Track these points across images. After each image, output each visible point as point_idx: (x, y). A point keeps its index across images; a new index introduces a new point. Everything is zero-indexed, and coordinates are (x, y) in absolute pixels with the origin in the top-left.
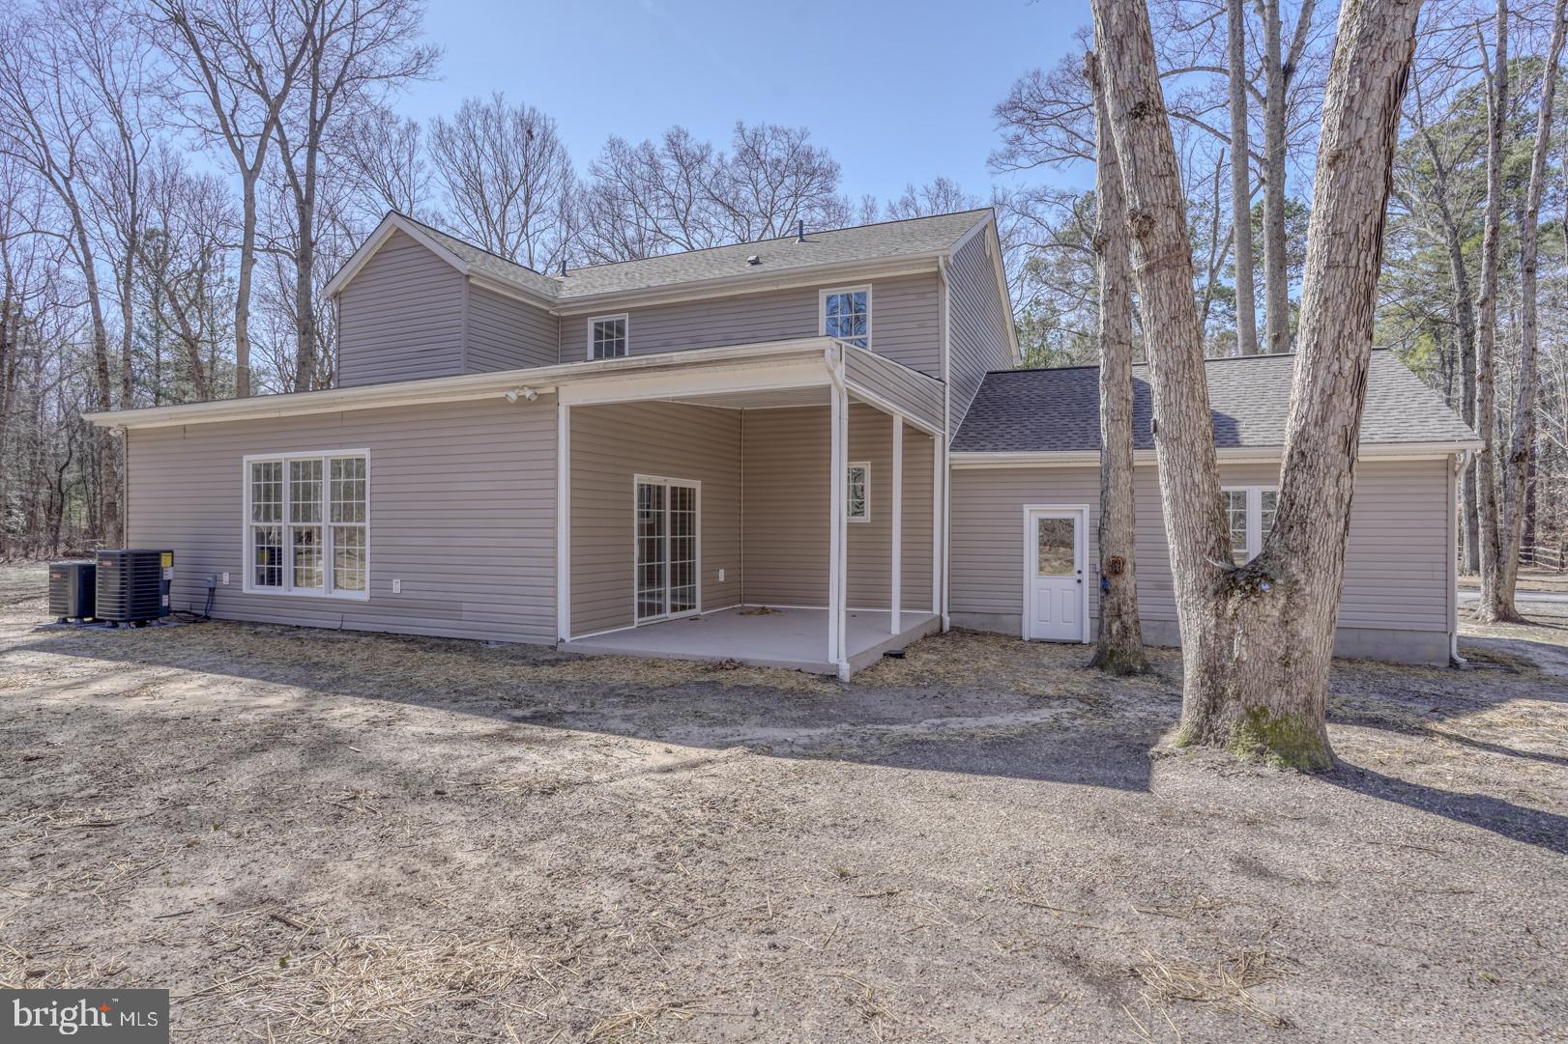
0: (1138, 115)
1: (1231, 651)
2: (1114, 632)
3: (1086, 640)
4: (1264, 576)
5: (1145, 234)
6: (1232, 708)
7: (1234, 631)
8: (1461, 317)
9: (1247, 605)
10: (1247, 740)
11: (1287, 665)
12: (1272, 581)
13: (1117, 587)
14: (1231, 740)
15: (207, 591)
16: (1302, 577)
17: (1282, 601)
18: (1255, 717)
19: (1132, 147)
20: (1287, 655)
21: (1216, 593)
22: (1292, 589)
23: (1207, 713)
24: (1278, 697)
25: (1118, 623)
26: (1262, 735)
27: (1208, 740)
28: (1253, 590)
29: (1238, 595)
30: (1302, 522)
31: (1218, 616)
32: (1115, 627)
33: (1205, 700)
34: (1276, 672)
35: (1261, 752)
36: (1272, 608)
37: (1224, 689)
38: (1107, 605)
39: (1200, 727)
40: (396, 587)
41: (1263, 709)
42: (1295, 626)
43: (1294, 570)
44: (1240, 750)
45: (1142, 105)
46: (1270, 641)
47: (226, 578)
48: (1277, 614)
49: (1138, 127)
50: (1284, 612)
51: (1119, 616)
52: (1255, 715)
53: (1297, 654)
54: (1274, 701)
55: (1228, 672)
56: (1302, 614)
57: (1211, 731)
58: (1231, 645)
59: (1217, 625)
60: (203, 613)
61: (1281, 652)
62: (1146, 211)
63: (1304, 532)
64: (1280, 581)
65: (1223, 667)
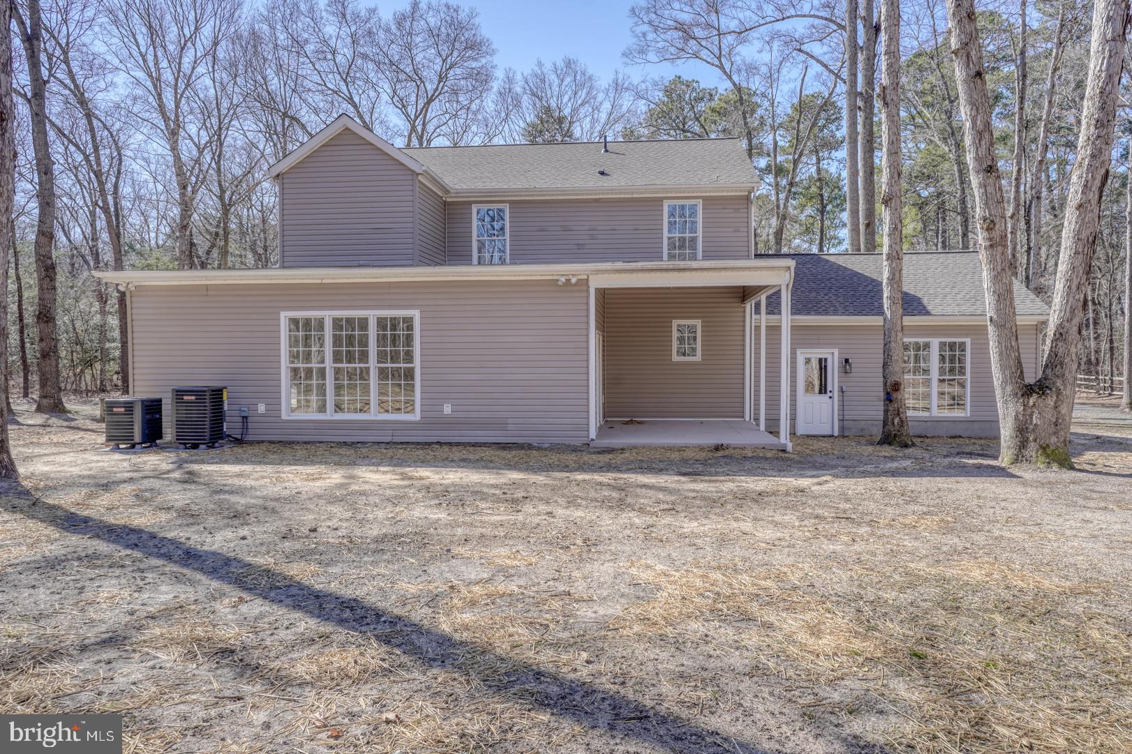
0: (989, 171)
1: (1031, 421)
2: (896, 424)
3: (836, 434)
4: (1047, 387)
5: (991, 229)
6: (1032, 446)
7: (1033, 412)
8: (961, 207)
9: (1040, 400)
10: (1042, 459)
11: (1057, 425)
12: (1051, 389)
13: (897, 398)
14: (1034, 460)
15: (240, 419)
16: (1062, 387)
17: (1055, 398)
18: (1044, 449)
19: (985, 186)
20: (1057, 421)
21: (1023, 395)
22: (1059, 393)
23: (1020, 449)
24: (1054, 439)
25: (898, 419)
26: (1048, 456)
27: (1022, 461)
28: (1043, 393)
29: (1035, 396)
30: (1061, 364)
31: (1024, 405)
32: (896, 421)
33: (1019, 443)
34: (1052, 429)
35: (1049, 463)
36: (1051, 401)
37: (1028, 438)
38: (891, 408)
39: (1018, 456)
40: (447, 409)
41: (1048, 445)
42: (1060, 408)
43: (1058, 384)
44: (1039, 463)
45: (991, 167)
46: (1050, 415)
47: (262, 408)
48: (1052, 403)
49: (988, 177)
50: (1055, 403)
51: (899, 415)
52: (1044, 448)
53: (1060, 421)
54: (1052, 441)
55: (1030, 430)
56: (1062, 404)
57: (1023, 457)
58: (1031, 418)
59: (1024, 410)
60: (239, 437)
61: (1054, 420)
62: (991, 218)
63: (1062, 368)
64: (1054, 389)
65: (1027, 428)
